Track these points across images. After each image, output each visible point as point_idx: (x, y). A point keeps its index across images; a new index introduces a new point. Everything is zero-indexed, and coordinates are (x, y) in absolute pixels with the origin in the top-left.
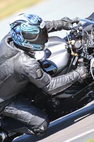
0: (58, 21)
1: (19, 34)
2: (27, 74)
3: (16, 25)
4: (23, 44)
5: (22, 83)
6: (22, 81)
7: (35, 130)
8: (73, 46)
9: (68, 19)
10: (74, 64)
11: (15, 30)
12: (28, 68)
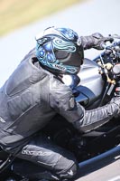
0: (87, 37)
1: (51, 52)
2: (58, 103)
3: (46, 41)
4: (54, 65)
5: (47, 116)
6: (50, 112)
7: (61, 175)
8: (109, 71)
9: (101, 35)
10: (109, 94)
11: (44, 48)
12: (58, 96)
